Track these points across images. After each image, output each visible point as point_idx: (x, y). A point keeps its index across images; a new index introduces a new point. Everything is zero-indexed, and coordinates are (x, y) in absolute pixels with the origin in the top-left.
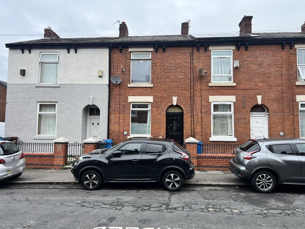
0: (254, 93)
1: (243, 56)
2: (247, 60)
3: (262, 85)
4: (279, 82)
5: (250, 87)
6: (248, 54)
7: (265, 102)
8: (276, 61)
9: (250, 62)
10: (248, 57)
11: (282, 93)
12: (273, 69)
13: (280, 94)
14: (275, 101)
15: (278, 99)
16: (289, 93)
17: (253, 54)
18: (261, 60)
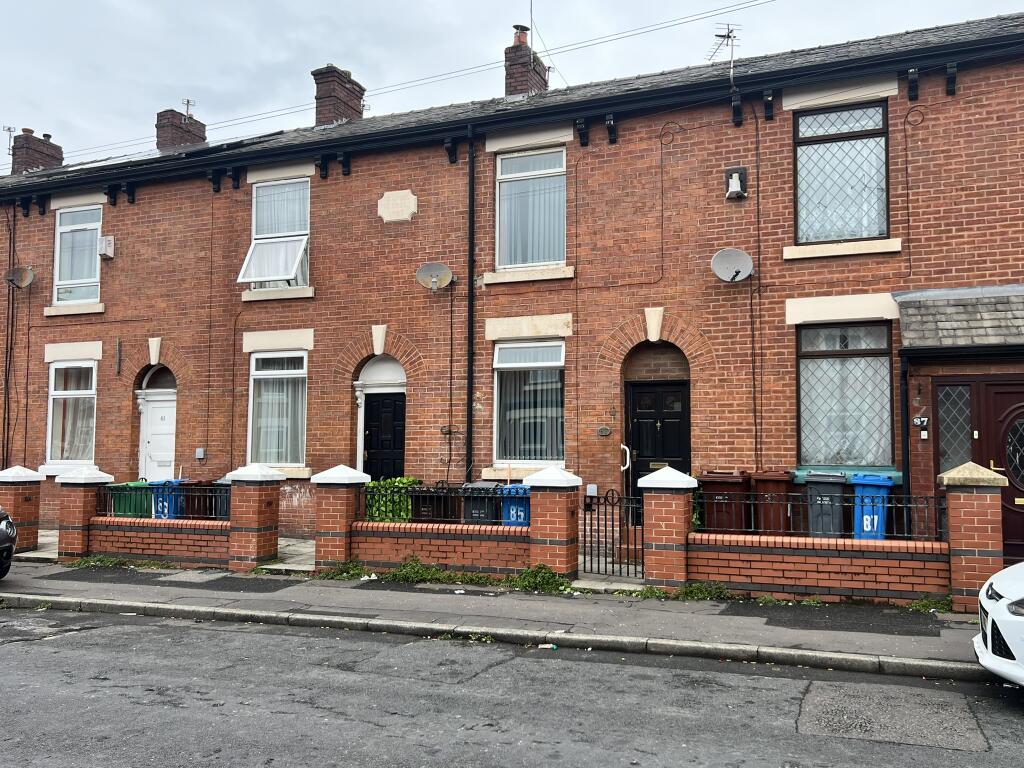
0: (144, 332)
1: (124, 220)
2: (133, 233)
3: (164, 305)
4: (206, 293)
5: (137, 312)
6: (137, 214)
7: (168, 358)
8: (198, 230)
9: (139, 237)
10: (136, 223)
11: (210, 327)
12: (191, 255)
13: (204, 332)
14: (191, 352)
15: (198, 347)
16: (226, 326)
17: (146, 213)
18: (165, 230)
